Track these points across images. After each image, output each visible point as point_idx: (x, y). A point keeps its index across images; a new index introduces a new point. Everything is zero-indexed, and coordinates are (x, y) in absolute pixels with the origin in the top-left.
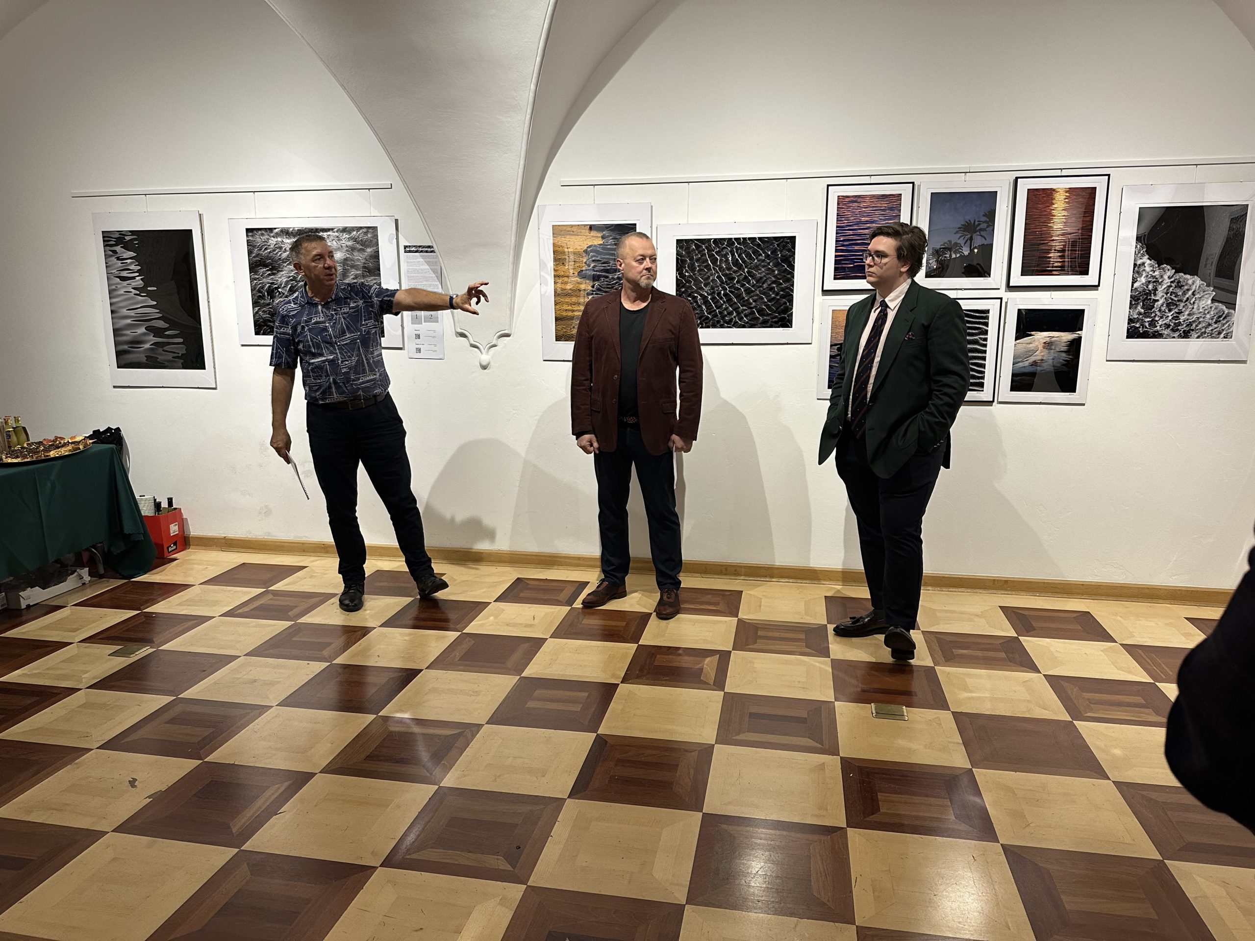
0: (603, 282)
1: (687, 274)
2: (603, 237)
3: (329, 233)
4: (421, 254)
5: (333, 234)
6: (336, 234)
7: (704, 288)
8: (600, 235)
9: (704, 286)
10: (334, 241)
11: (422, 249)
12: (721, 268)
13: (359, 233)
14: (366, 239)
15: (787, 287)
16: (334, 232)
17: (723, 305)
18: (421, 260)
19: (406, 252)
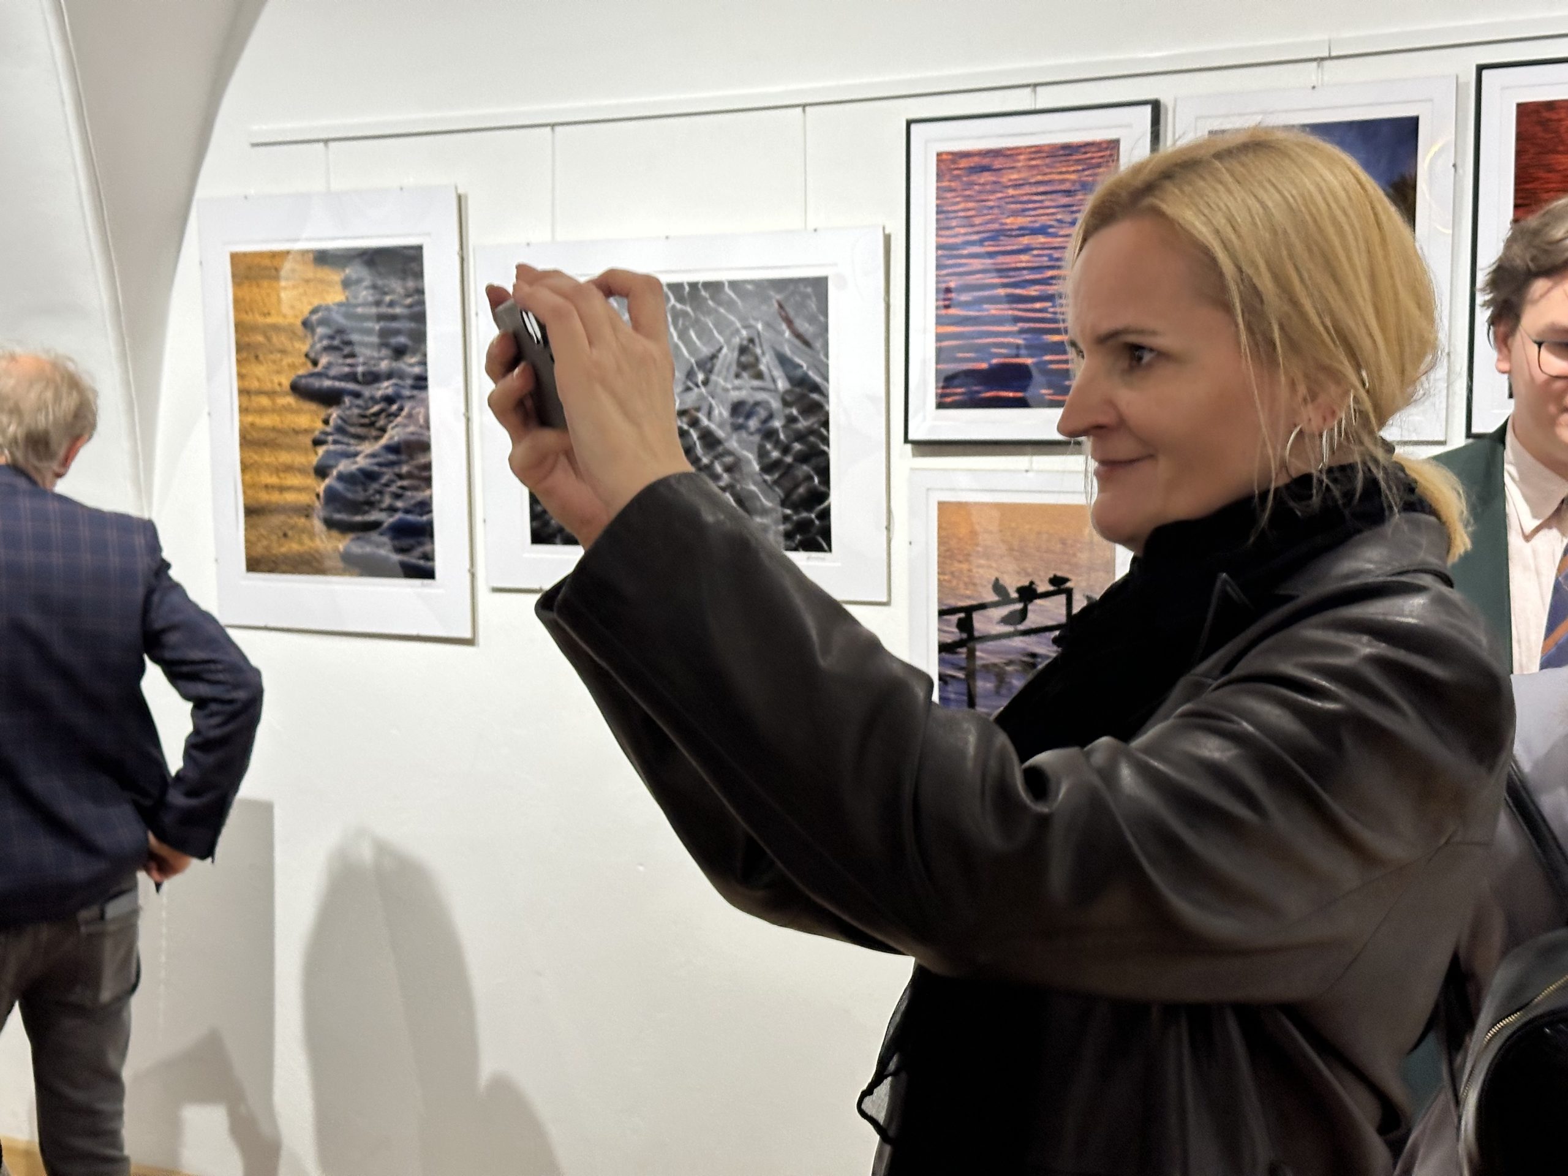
0: (350, 408)
8: (339, 277)
15: (811, 432)
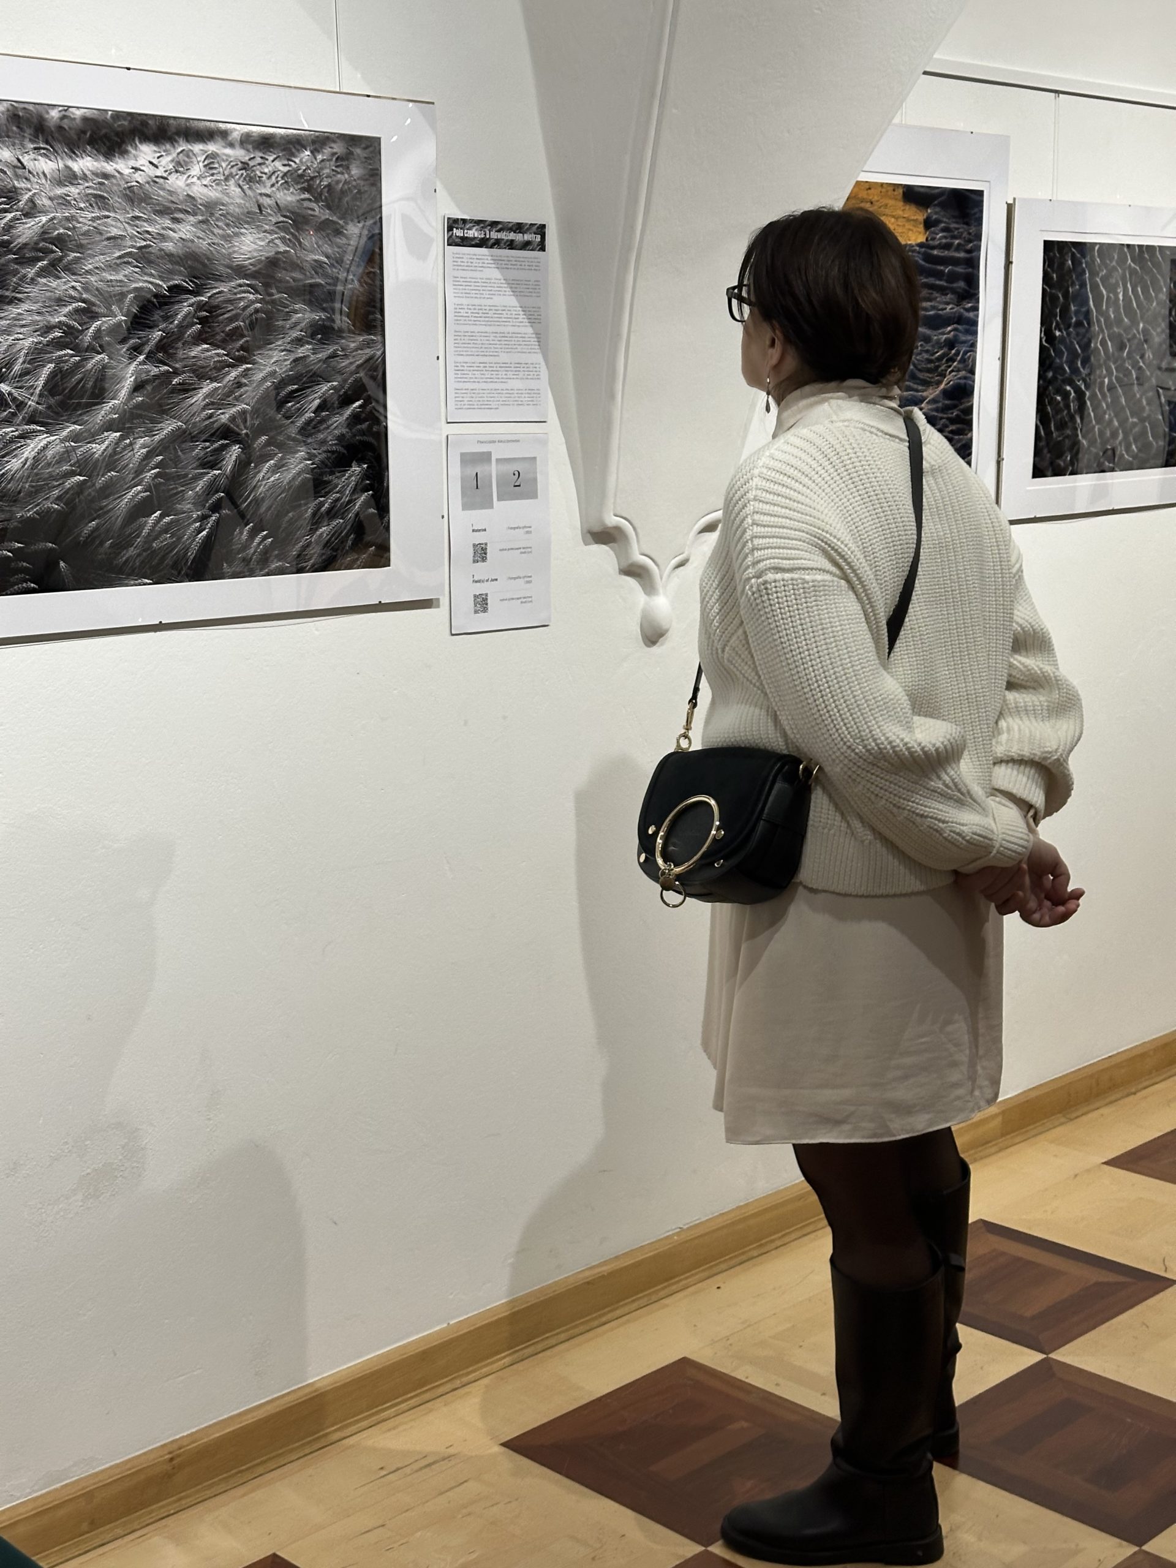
1: (1058, 333)
2: (928, 224)
3: (211, 147)
4: (496, 251)
5: (228, 151)
6: (239, 154)
7: (1082, 369)
8: (921, 217)
9: (1082, 363)
10: (232, 182)
11: (500, 235)
12: (1107, 318)
13: (320, 157)
14: (346, 182)
16: (231, 145)
17: (1105, 413)
18: (495, 274)
19: (452, 242)
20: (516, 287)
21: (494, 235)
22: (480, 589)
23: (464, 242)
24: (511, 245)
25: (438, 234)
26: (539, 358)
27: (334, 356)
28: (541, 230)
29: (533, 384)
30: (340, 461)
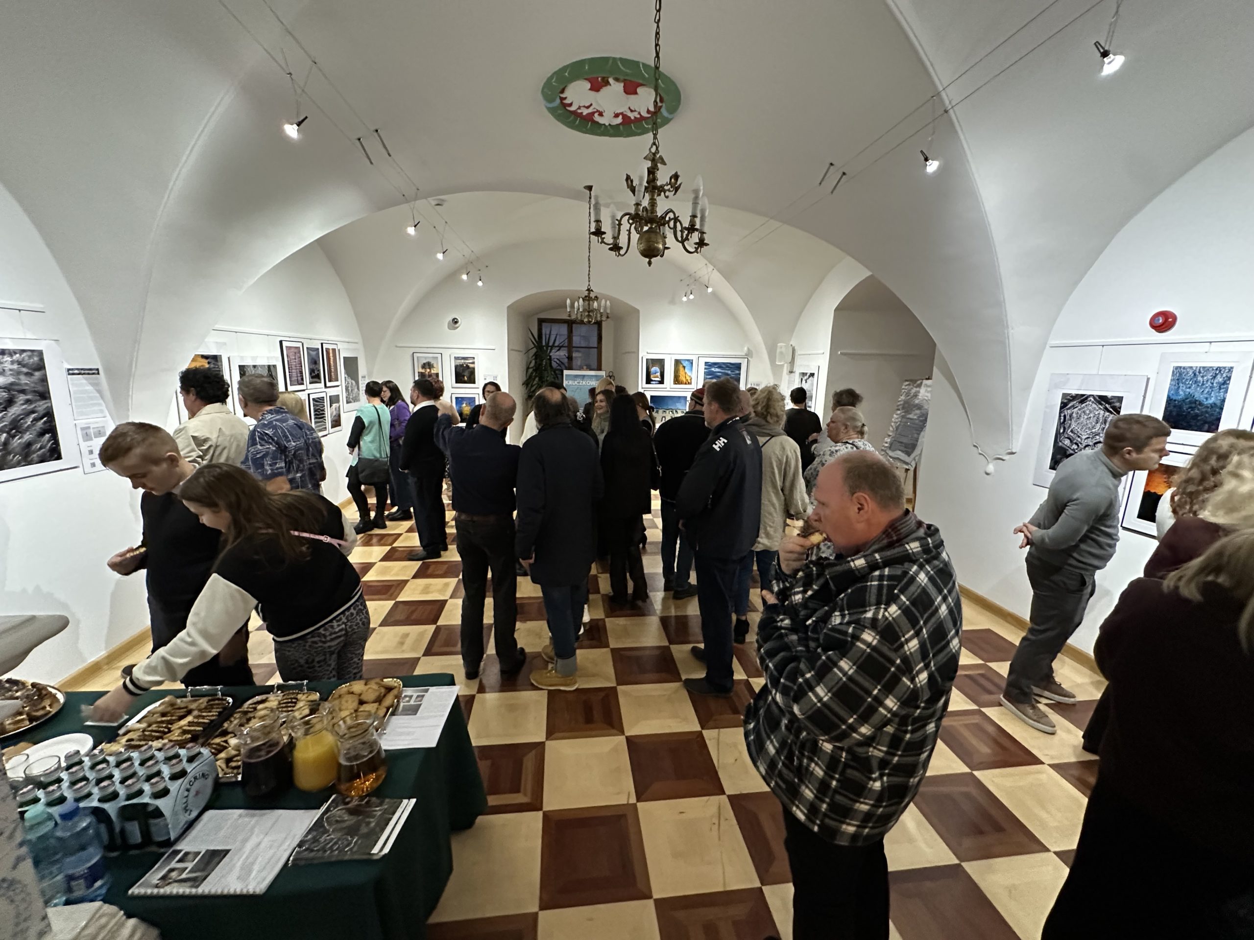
4: (84, 376)
8: (207, 361)
11: (85, 372)
13: (23, 356)
14: (33, 362)
18: (84, 381)
19: (69, 374)
20: (92, 384)
21: (83, 372)
22: (92, 461)
23: (73, 374)
24: (89, 374)
25: (65, 373)
26: (101, 401)
27: (35, 407)
28: (98, 370)
29: (101, 408)
30: (42, 434)
